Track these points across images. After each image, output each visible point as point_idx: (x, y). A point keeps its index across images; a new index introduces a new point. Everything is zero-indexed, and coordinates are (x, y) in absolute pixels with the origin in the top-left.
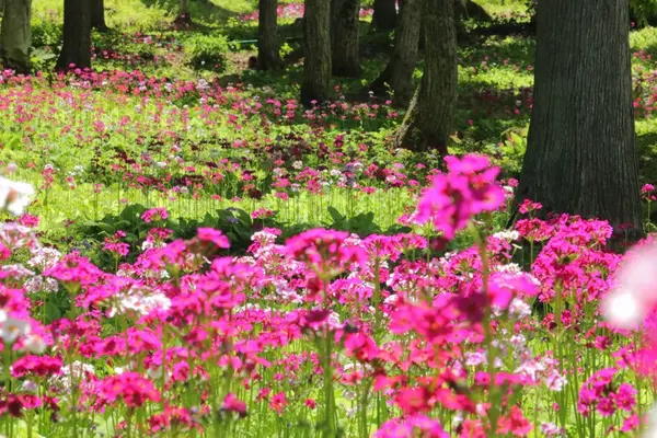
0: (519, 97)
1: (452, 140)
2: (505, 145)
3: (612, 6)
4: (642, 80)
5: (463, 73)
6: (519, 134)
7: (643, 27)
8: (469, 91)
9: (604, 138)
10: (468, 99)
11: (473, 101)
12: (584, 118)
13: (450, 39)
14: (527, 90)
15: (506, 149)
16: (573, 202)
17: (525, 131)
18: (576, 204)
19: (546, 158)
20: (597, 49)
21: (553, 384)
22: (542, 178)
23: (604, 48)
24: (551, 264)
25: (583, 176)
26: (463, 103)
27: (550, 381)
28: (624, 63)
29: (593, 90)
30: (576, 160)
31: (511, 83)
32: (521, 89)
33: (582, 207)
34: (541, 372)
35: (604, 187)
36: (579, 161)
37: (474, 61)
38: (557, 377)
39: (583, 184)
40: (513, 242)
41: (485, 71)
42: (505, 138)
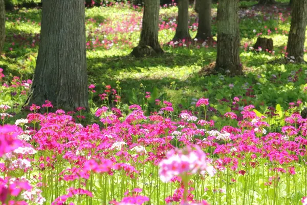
0: (34, 38)
1: (2, 58)
2: (27, 61)
3: (77, 2)
4: (92, 32)
5: (8, 25)
6: (33, 56)
7: (93, 7)
8: (11, 34)
9: (72, 63)
10: (10, 38)
11: (12, 39)
12: (63, 54)
13: (2, 10)
14: (38, 35)
15: (28, 62)
16: (57, 93)
17: (36, 55)
18: (58, 94)
19: (45, 71)
20: (70, 22)
21: (39, 201)
22: (42, 81)
23: (73, 21)
24: (45, 140)
25: (61, 81)
26: (8, 39)
27: (38, 199)
28: (82, 28)
29: (67, 41)
30: (58, 73)
31: (31, 31)
32: (35, 34)
33: (61, 95)
34: (34, 195)
35: (71, 86)
36: (60, 73)
37: (13, 19)
38: (41, 198)
39: (61, 84)
40: (25, 124)
41: (19, 25)
42: (27, 57)
